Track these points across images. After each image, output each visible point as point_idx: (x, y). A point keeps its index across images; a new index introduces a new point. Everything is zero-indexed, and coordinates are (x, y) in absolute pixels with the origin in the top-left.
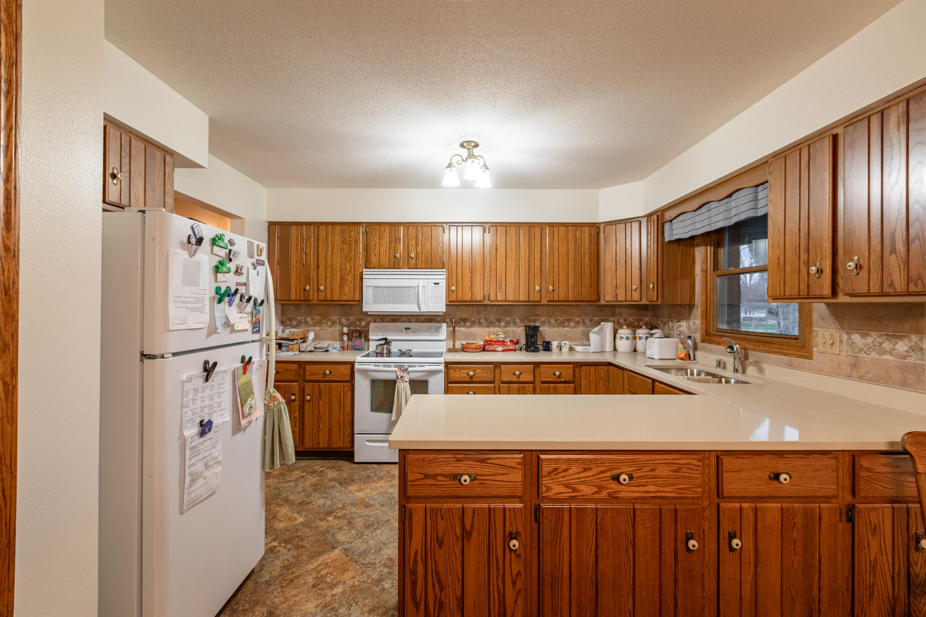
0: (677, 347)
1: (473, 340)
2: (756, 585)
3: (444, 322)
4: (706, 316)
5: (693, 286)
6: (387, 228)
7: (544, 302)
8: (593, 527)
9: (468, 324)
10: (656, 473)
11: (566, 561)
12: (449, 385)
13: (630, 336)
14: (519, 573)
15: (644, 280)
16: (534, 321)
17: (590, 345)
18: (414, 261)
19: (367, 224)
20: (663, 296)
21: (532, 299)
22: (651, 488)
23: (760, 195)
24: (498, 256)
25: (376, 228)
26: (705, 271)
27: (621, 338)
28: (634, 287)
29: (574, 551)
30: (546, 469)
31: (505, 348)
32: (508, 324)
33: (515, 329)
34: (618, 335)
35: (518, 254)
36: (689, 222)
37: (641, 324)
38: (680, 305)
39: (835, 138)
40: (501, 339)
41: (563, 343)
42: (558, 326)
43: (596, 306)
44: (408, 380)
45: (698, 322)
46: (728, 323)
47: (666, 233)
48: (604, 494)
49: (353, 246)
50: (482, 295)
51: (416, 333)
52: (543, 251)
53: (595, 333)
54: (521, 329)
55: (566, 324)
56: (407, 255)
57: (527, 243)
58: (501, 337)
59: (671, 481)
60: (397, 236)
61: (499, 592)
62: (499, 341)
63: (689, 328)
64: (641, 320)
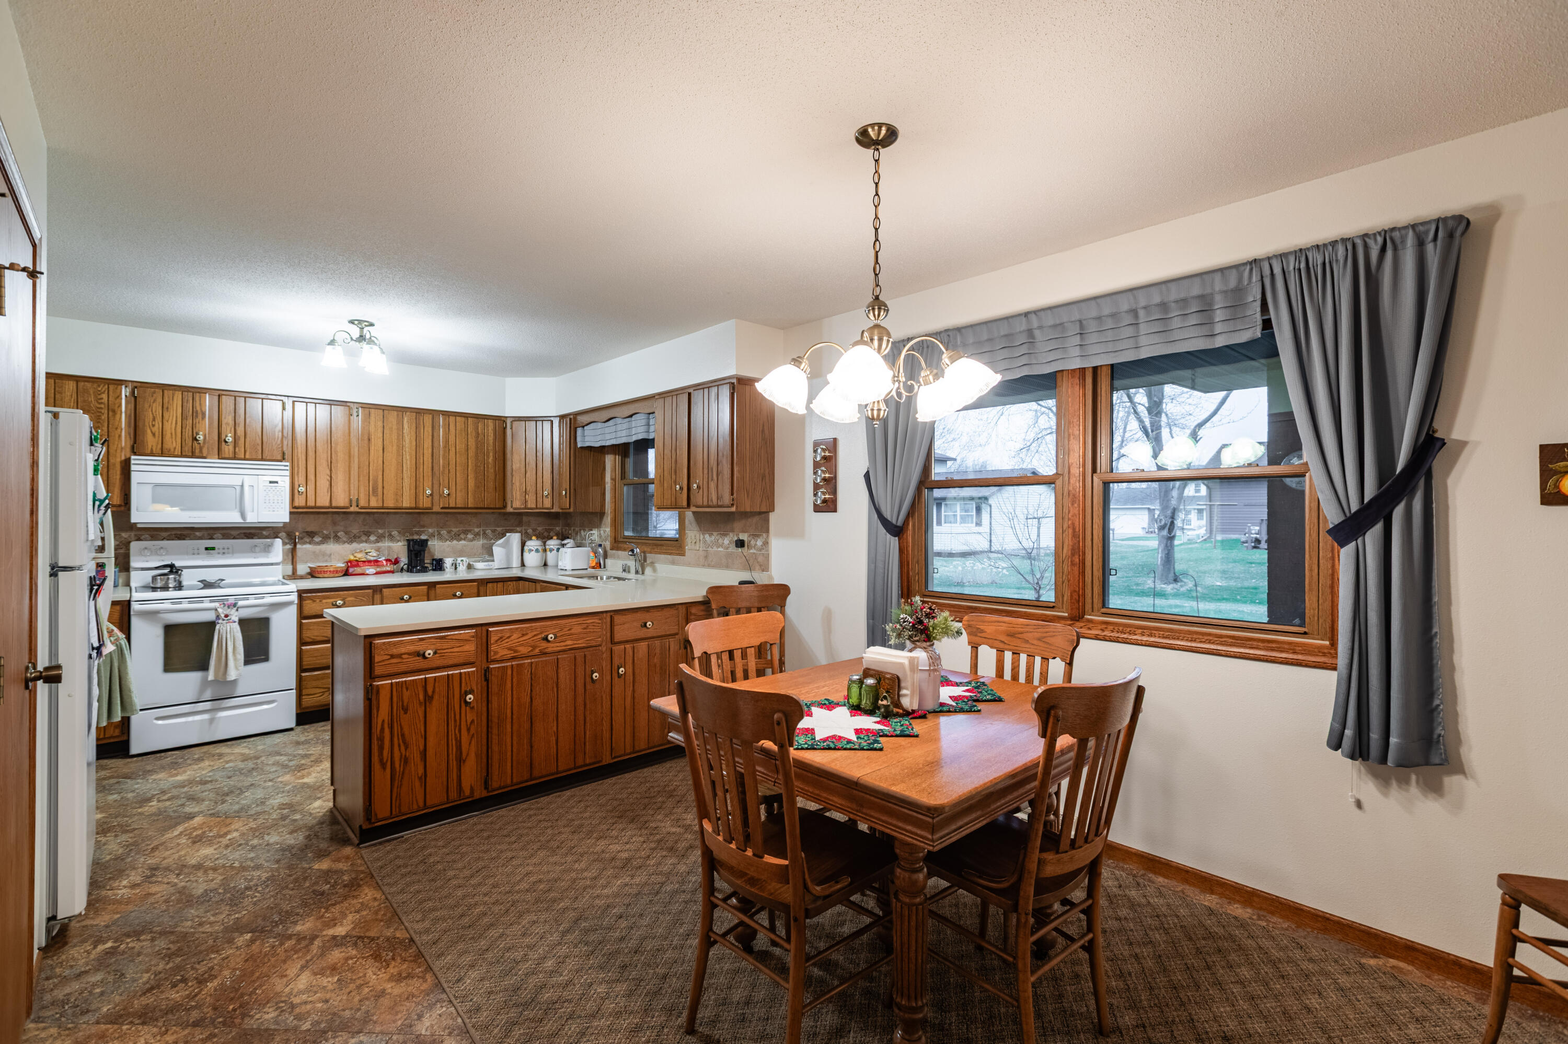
0: (589, 556)
1: (326, 561)
2: (634, 698)
3: (277, 537)
4: (615, 525)
5: (604, 494)
6: (178, 395)
7: (436, 509)
8: (529, 676)
9: (317, 539)
10: (572, 631)
11: (509, 705)
12: (304, 621)
13: (540, 548)
14: (473, 721)
15: (556, 485)
16: (419, 533)
17: (493, 561)
18: (231, 447)
19: (135, 384)
20: (575, 504)
21: (421, 506)
22: (569, 642)
23: (652, 422)
24: (372, 448)
25: (154, 392)
26: (613, 479)
27: (530, 550)
28: (546, 493)
29: (515, 696)
30: (493, 638)
31: (378, 570)
32: (380, 538)
33: (391, 544)
34: (526, 548)
35: (400, 448)
36: (599, 432)
37: (551, 534)
38: (592, 513)
39: (690, 394)
40: (372, 559)
41: (459, 559)
42: (452, 539)
43: (500, 513)
44: (237, 619)
45: (608, 530)
46: (633, 531)
47: (579, 439)
48: (537, 651)
49: (104, 417)
50: (347, 500)
51: (226, 555)
52: (436, 444)
53: (500, 546)
54: (400, 544)
55: (462, 536)
56: (216, 438)
57: (413, 433)
58: (373, 555)
59: (582, 636)
60: (198, 409)
61: (456, 740)
62: (370, 561)
63: (600, 536)
64: (552, 530)
